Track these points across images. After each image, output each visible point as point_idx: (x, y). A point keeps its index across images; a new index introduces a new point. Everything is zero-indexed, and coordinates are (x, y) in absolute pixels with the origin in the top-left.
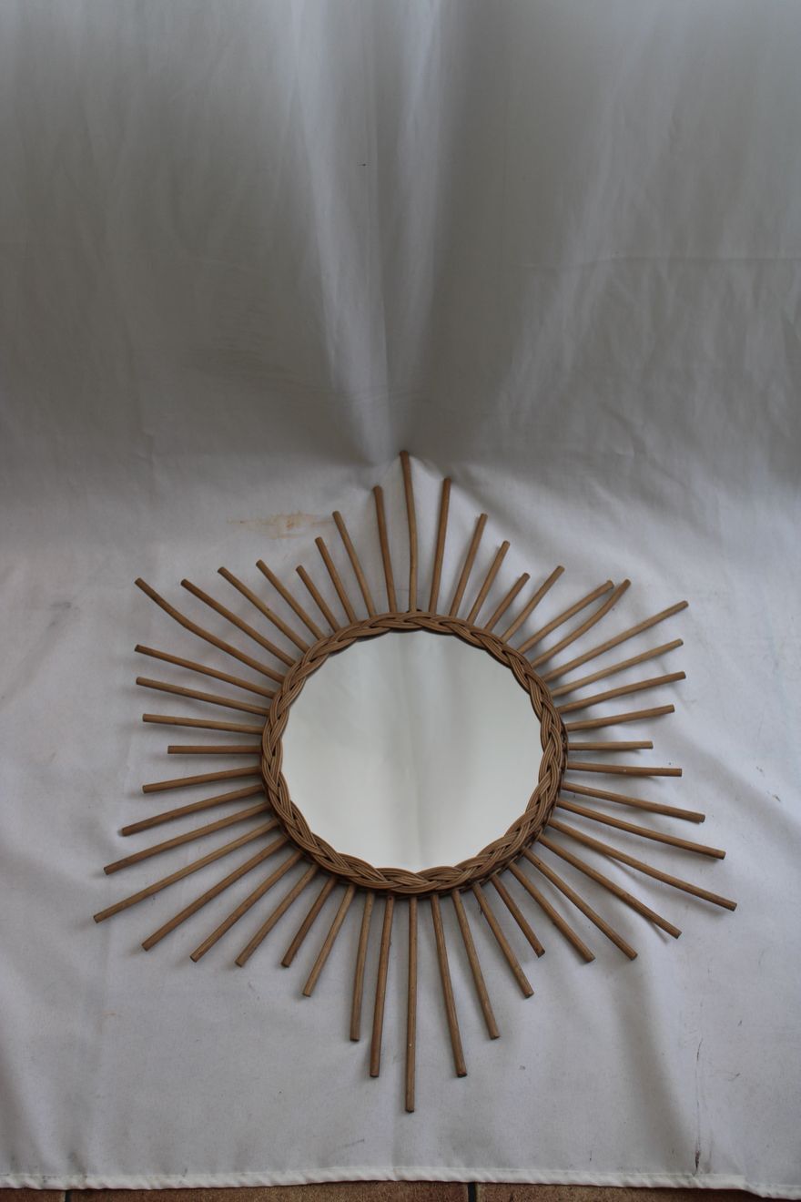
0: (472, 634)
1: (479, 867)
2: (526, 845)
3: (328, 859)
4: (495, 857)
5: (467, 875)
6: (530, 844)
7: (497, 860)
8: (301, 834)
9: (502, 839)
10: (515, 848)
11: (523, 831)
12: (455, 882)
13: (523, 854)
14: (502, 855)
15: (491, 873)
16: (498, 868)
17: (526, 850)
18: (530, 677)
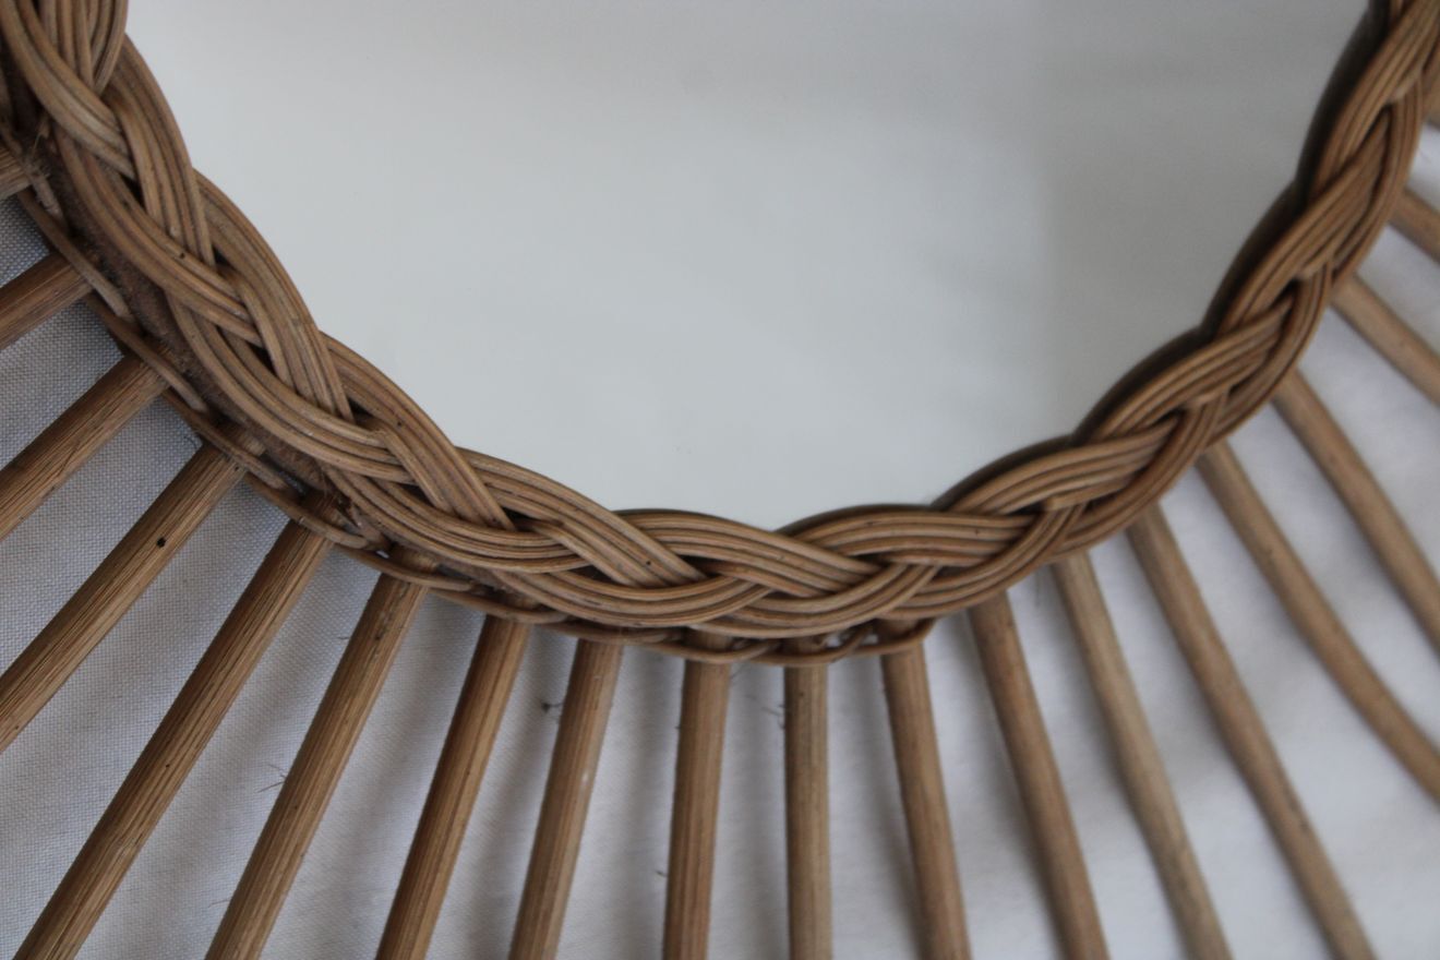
0: (1388, 110)
1: (135, 187)
2: (265, 459)
4: (194, 286)
6: (275, 481)
7: (178, 295)
9: (306, 320)
10: (252, 396)
11: (354, 443)
12: (27, 30)
13: (219, 440)
14: (208, 321)
15: (96, 257)
16: (127, 300)
17: (240, 457)
18: (1171, 437)
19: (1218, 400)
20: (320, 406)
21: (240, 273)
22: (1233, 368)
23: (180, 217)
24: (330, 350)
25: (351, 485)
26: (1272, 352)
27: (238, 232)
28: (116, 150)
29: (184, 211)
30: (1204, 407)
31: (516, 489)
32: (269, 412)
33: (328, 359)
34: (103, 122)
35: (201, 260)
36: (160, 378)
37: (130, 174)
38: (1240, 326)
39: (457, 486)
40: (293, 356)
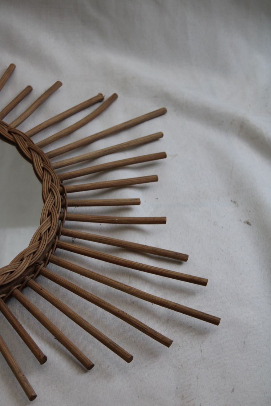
6: (32, 274)
11: (26, 260)
18: (33, 150)
19: (27, 143)
22: (21, 140)
25: (33, 262)
26: (19, 135)
30: (28, 145)
31: (35, 240)
32: (20, 271)
33: (13, 264)
36: (15, 289)
38: (15, 140)
39: (34, 247)
40: (11, 268)
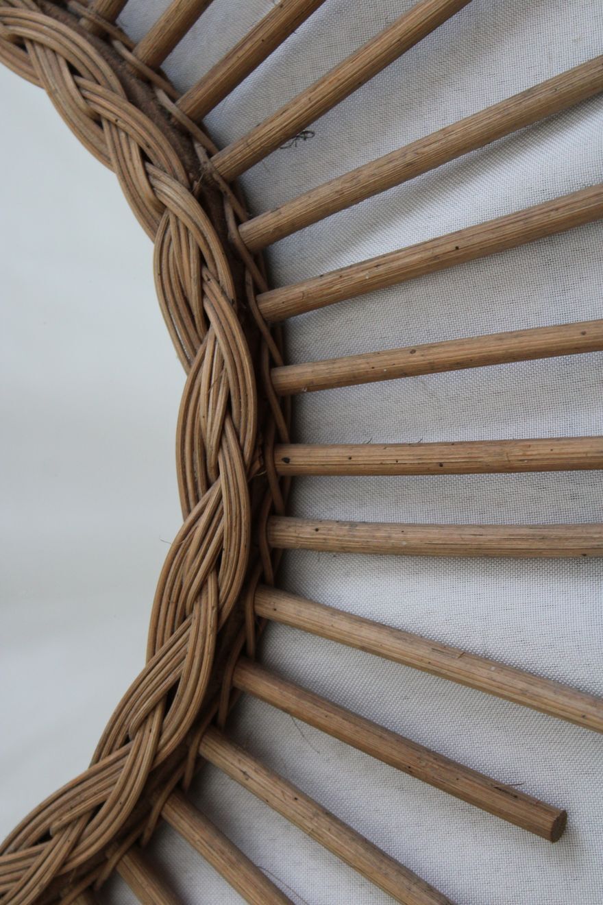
1: (145, 158)
2: (78, 17)
3: (169, 697)
4: (113, 105)
5: (176, 195)
7: (120, 98)
8: (98, 808)
9: (51, 94)
10: (77, 45)
12: (205, 238)
13: (102, 23)
14: (103, 86)
15: (173, 120)
16: (155, 98)
17: (90, 14)
20: (42, 45)
21: (87, 116)
23: (120, 144)
24: (38, 79)
27: (91, 140)
28: (155, 177)
29: (118, 147)
34: (162, 191)
35: (109, 121)
37: (148, 165)
